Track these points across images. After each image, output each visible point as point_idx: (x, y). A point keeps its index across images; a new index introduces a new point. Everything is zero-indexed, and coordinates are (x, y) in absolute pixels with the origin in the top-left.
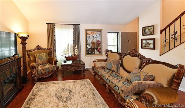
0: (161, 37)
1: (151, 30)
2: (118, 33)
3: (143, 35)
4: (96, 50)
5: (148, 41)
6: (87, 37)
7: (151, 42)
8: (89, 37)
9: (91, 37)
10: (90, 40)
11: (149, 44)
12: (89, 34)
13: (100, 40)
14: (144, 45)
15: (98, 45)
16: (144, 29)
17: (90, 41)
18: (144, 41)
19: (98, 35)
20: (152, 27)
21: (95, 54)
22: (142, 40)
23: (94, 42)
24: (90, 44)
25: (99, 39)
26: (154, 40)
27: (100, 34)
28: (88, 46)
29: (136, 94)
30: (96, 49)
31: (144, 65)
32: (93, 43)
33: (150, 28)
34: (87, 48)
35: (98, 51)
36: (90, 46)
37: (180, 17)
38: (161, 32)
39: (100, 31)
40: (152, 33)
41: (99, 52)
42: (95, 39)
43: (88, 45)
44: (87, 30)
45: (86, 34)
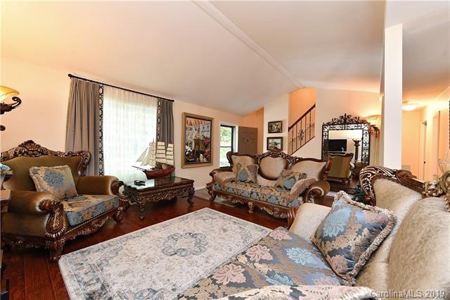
0: (289, 136)
1: (279, 127)
2: (233, 128)
3: (269, 132)
4: (201, 155)
5: (275, 140)
6: (186, 128)
7: (279, 141)
8: (191, 129)
9: (194, 129)
10: (192, 135)
11: (276, 144)
12: (191, 124)
13: (209, 136)
14: (270, 145)
15: (206, 147)
16: (270, 125)
17: (191, 138)
18: (270, 141)
19: (206, 126)
20: (280, 123)
21: (200, 162)
22: (268, 138)
23: (199, 140)
24: (191, 143)
25: (207, 135)
26: (281, 138)
27: (210, 125)
28: (187, 147)
29: (300, 196)
30: (203, 153)
31: (290, 165)
32: (197, 142)
33: (277, 124)
34: (185, 150)
35: (205, 157)
36: (191, 147)
37: (310, 110)
38: (289, 129)
39: (210, 120)
40: (279, 131)
41: (207, 159)
42: (201, 134)
43: (187, 144)
44: (187, 116)
45: (185, 122)
